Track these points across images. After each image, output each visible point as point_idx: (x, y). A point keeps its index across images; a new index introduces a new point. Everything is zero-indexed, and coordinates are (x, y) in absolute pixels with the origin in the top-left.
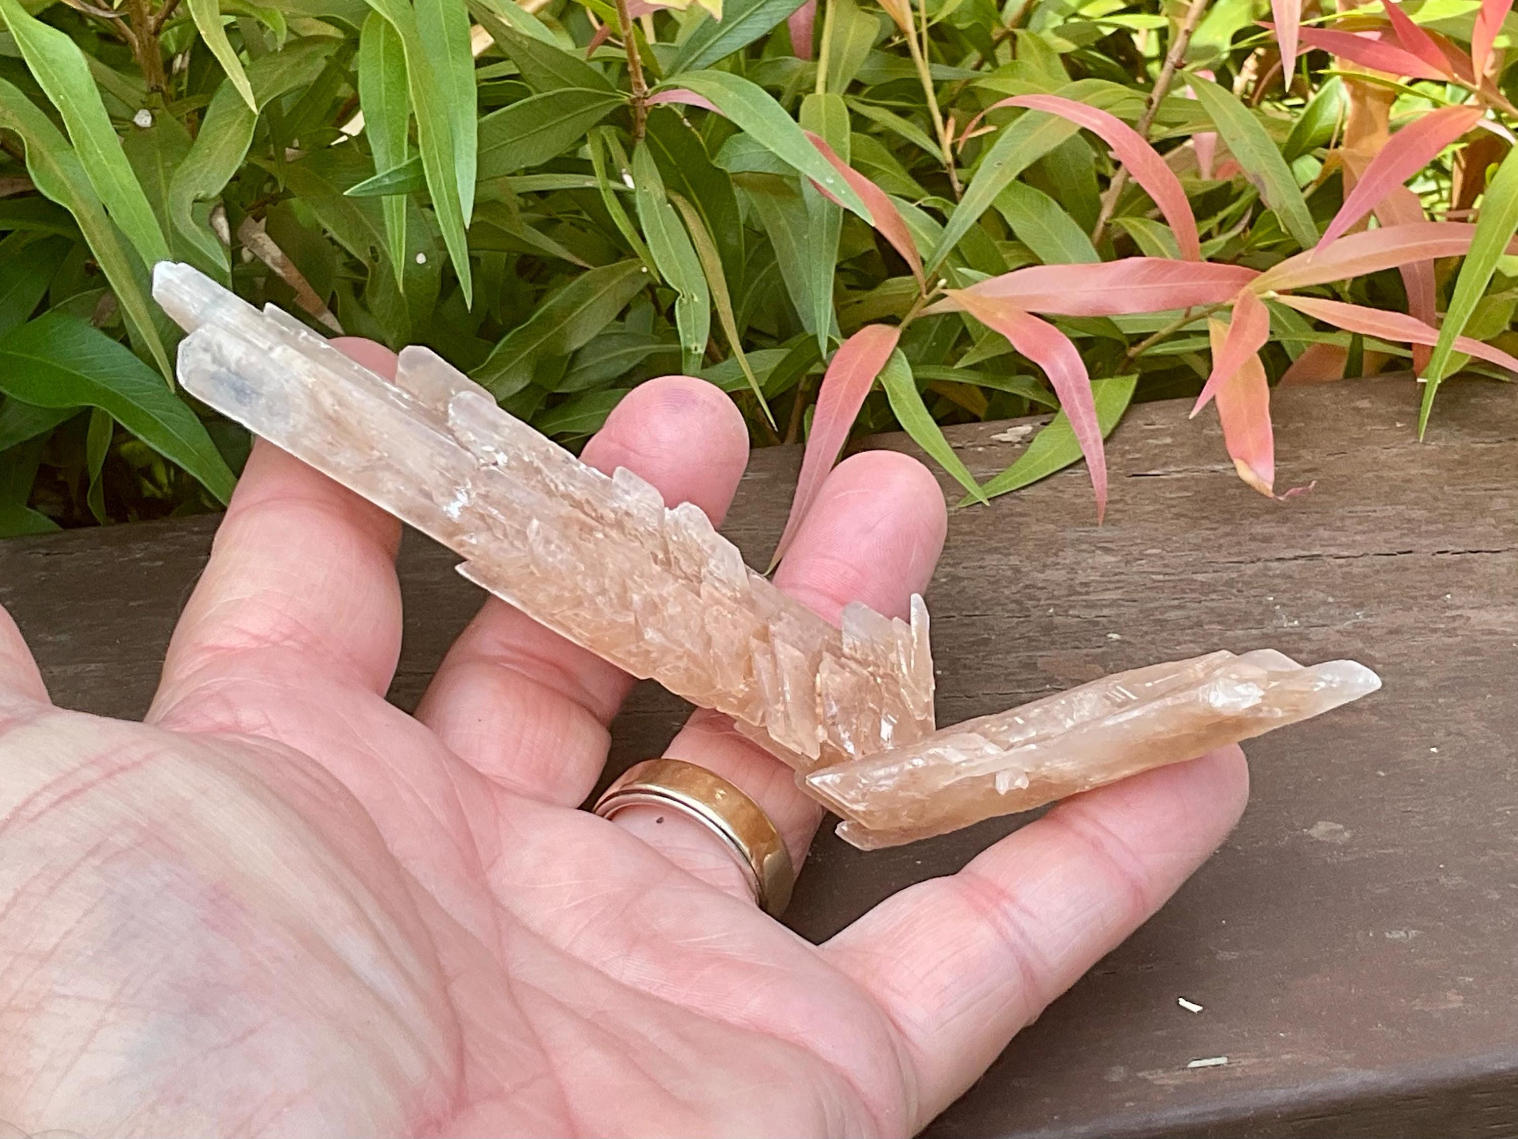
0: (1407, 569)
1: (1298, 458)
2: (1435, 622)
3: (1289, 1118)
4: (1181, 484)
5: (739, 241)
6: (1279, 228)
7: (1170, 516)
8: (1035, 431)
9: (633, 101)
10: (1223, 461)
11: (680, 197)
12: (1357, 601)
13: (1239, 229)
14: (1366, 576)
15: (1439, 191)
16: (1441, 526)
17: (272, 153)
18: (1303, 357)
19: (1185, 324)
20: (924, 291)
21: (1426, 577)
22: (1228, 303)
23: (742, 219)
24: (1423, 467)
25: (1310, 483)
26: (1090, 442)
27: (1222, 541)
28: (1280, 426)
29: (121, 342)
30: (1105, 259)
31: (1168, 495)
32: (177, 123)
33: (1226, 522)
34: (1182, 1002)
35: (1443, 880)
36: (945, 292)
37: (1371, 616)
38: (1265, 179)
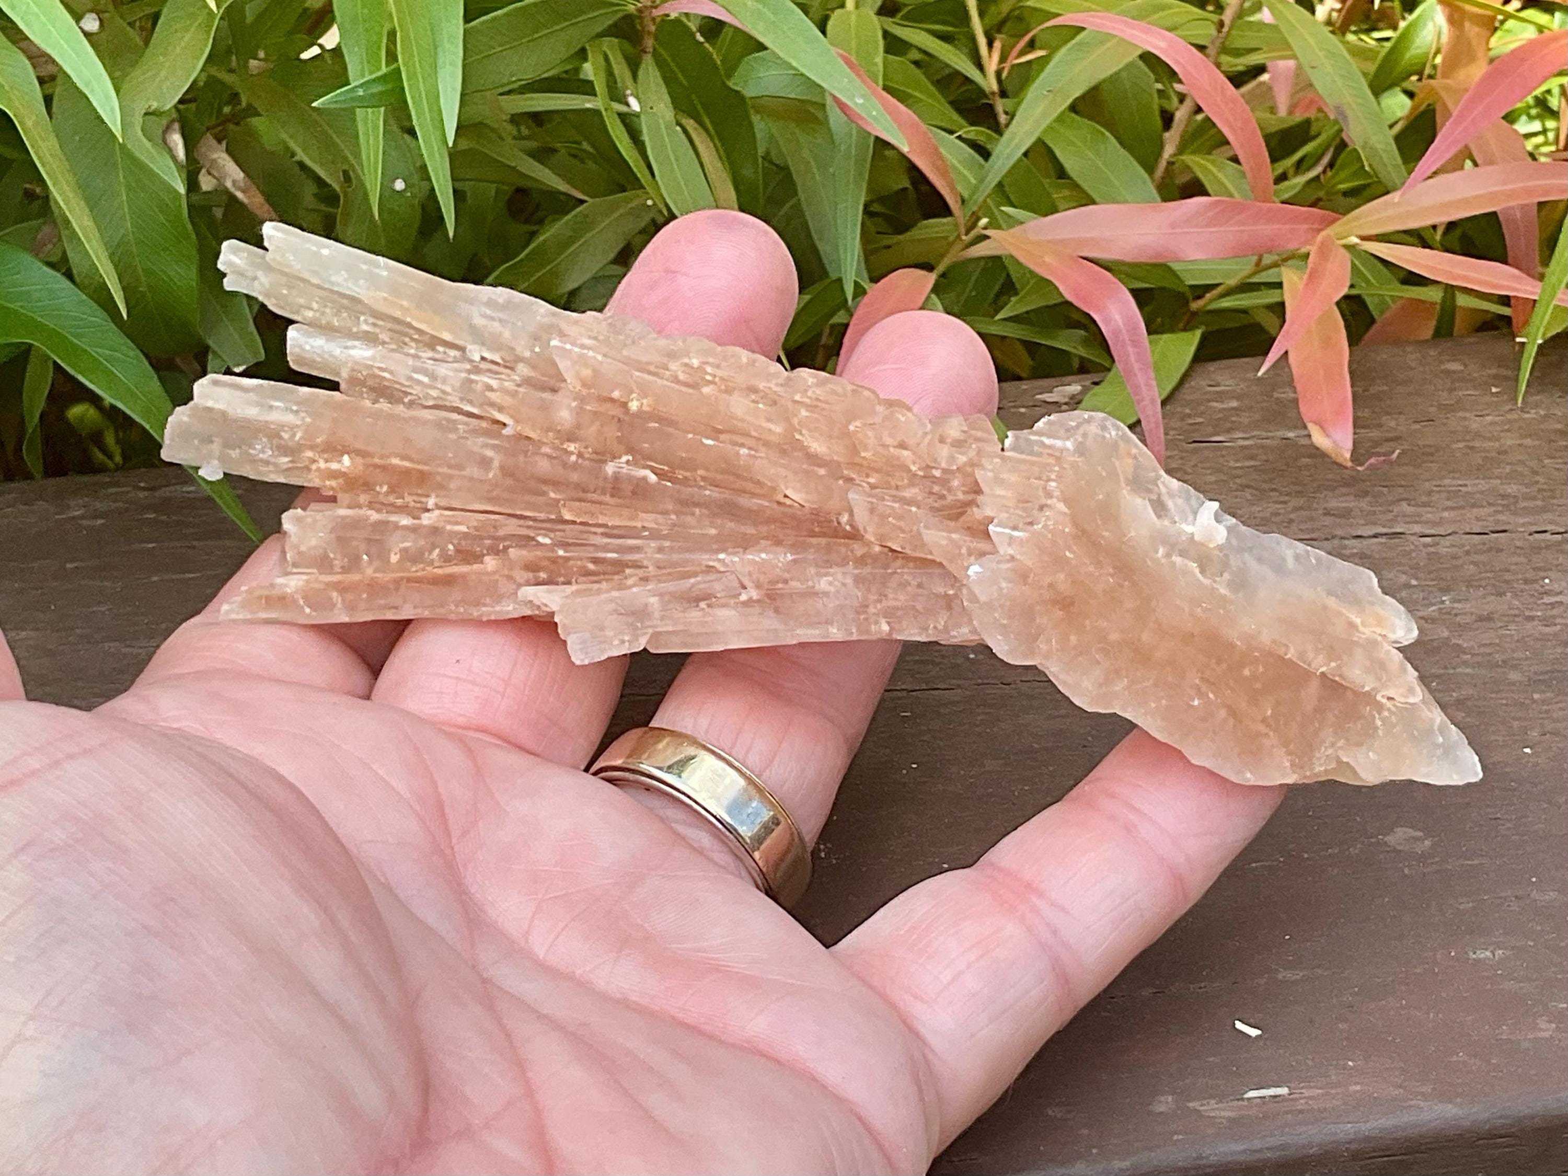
0: (1502, 550)
1: (1380, 426)
2: (1531, 609)
3: (1356, 1156)
4: (1247, 452)
5: (756, 172)
6: (1363, 166)
7: (1234, 487)
8: (1085, 390)
9: (640, 11)
10: (1296, 427)
11: (692, 121)
12: (1443, 584)
13: (1318, 170)
14: (1454, 557)
15: (1544, 132)
16: (1539, 503)
17: (234, 64)
18: (1387, 314)
19: (1254, 273)
20: (963, 230)
21: (1522, 559)
22: (1304, 250)
23: (761, 151)
24: (1522, 437)
25: (1393, 452)
26: (1147, 402)
27: (1292, 516)
28: (1360, 390)
29: (64, 274)
30: (1165, 200)
31: (1232, 464)
32: (128, 29)
33: (1299, 493)
34: (1239, 1025)
35: (1535, 895)
36: (987, 232)
37: (1459, 601)
38: (1349, 113)
